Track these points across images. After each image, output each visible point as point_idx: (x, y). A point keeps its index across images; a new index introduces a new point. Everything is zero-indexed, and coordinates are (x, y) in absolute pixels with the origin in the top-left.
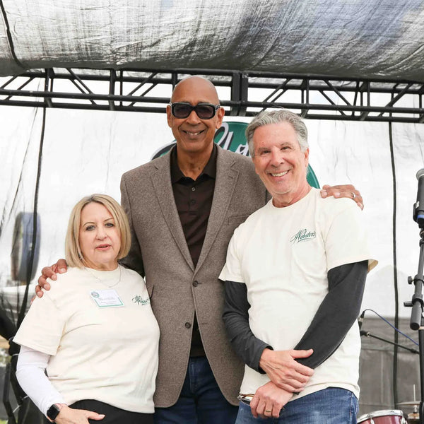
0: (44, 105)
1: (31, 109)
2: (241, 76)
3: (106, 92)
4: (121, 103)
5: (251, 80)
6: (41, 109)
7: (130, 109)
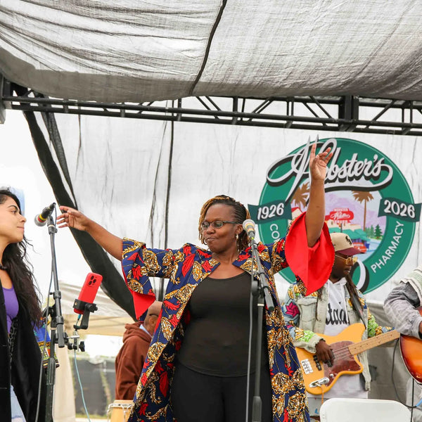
0: (173, 119)
1: (161, 122)
2: (352, 97)
3: (230, 109)
4: (242, 119)
5: (361, 100)
6: (169, 123)
7: (250, 124)
